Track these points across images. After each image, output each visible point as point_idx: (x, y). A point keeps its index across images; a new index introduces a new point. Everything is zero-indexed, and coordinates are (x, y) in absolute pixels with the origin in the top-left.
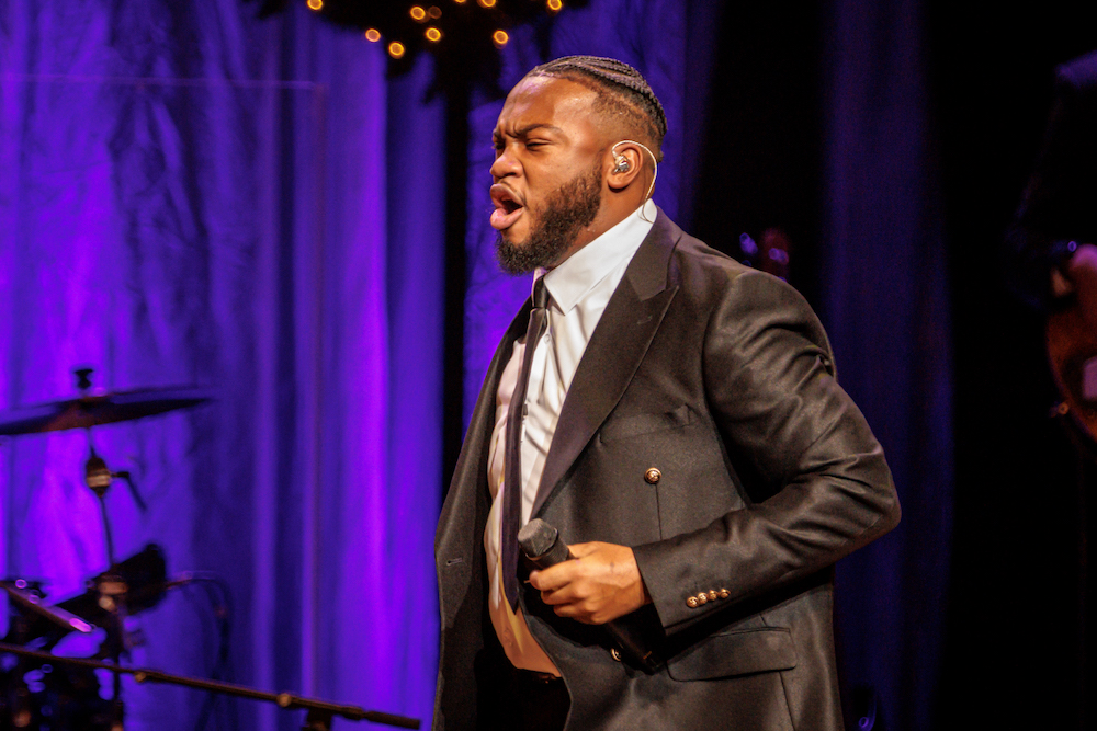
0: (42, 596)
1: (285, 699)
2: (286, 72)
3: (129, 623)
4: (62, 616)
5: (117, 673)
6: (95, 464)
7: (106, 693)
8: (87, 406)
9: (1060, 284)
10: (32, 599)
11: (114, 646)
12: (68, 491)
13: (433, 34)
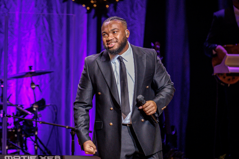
0: (23, 108)
1: (67, 127)
2: (68, 12)
3: (38, 113)
4: (26, 111)
5: (36, 122)
6: (32, 84)
7: (34, 126)
8: (31, 73)
9: (214, 52)
10: (21, 108)
11: (36, 117)
12: (27, 88)
13: (95, 6)
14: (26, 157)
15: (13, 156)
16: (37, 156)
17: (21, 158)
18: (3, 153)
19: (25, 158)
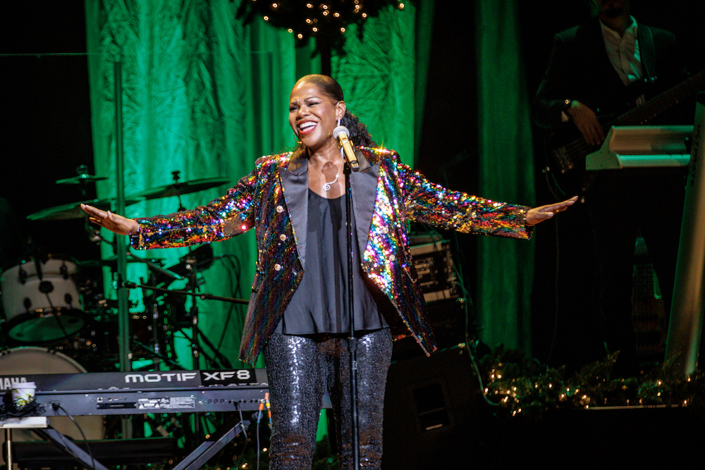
14: (173, 375)
15: (144, 375)
16: (199, 371)
17: (162, 377)
18: (122, 369)
19: (171, 377)
